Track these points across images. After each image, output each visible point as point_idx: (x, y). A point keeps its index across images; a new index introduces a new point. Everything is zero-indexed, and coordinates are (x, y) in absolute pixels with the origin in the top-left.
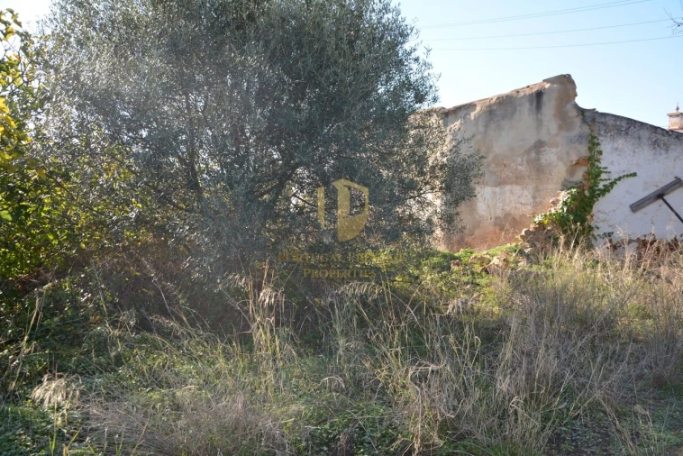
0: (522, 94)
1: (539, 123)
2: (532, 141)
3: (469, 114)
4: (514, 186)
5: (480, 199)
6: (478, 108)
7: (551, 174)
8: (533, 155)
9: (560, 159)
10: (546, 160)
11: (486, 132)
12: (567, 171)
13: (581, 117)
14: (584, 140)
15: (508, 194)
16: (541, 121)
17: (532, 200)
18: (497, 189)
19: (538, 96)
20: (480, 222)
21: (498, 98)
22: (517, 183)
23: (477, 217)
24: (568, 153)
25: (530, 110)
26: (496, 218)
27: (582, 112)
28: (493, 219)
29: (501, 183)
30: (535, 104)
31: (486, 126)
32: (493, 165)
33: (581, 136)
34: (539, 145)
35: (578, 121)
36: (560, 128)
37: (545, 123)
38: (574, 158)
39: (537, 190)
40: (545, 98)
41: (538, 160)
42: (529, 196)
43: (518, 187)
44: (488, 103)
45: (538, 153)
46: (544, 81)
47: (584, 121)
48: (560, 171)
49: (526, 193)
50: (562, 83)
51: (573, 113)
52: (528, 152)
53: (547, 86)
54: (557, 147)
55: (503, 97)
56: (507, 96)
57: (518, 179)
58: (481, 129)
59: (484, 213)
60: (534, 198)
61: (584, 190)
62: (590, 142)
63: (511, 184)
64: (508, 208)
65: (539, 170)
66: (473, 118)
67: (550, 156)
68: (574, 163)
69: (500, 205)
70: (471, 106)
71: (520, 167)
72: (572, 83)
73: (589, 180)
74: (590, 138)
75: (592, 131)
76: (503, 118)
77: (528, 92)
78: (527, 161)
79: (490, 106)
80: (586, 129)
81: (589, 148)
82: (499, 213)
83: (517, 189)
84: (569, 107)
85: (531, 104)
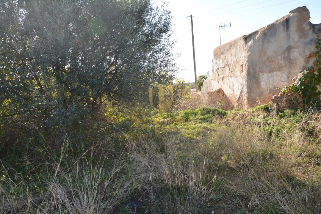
0: (279, 22)
1: (289, 36)
2: (285, 47)
3: (255, 37)
4: (278, 72)
5: (262, 81)
6: (259, 33)
7: (296, 64)
8: (286, 54)
9: (300, 55)
10: (293, 56)
11: (263, 45)
12: (304, 61)
13: (312, 29)
14: (313, 43)
15: (275, 76)
16: (289, 35)
17: (287, 79)
18: (270, 74)
19: (287, 22)
20: (263, 92)
21: (268, 26)
22: (279, 70)
23: (261, 90)
24: (304, 51)
25: (283, 30)
26: (270, 90)
27: (313, 26)
28: (269, 91)
29: (271, 71)
30: (285, 26)
31: (263, 42)
32: (267, 62)
33: (311, 41)
34: (289, 49)
35: (310, 32)
36: (301, 37)
37: (291, 36)
38: (308, 53)
39: (289, 73)
40: (290, 22)
41: (289, 56)
42: (286, 77)
43: (280, 73)
44: (263, 30)
45: (289, 53)
46: (290, 12)
47: (314, 31)
48: (301, 62)
49: (284, 75)
50: (300, 12)
51: (308, 28)
52: (284, 53)
53: (291, 15)
54: (299, 48)
55: (270, 25)
56: (272, 24)
57: (280, 68)
58: (261, 43)
59: (264, 87)
60: (288, 78)
61: (314, 71)
62: (317, 43)
63: (276, 71)
64: (275, 84)
65: (290, 62)
66: (257, 39)
67: (295, 54)
68: (308, 56)
69: (271, 82)
70: (256, 32)
71: (280, 62)
72: (308, 10)
73: (317, 65)
74: (317, 41)
75: (318, 36)
76: (271, 36)
77: (282, 20)
78: (284, 58)
79: (264, 31)
80: (315, 36)
81: (317, 47)
82: (271, 87)
83: (279, 73)
84: (305, 25)
85: (284, 26)
